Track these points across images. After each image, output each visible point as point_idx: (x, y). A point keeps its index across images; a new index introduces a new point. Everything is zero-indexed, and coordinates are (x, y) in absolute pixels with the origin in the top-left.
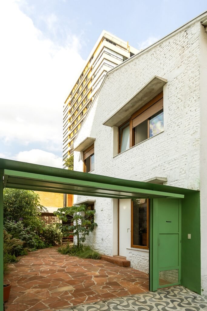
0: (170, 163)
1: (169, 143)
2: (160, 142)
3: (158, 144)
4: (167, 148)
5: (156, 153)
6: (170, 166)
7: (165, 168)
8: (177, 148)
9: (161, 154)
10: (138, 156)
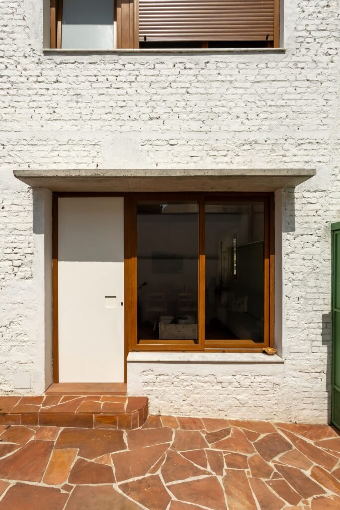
0: (303, 147)
1: (299, 90)
2: (272, 78)
3: (263, 81)
4: (293, 102)
5: (258, 106)
6: (302, 152)
7: (287, 154)
8: (325, 115)
9: (273, 115)
10: (184, 91)
